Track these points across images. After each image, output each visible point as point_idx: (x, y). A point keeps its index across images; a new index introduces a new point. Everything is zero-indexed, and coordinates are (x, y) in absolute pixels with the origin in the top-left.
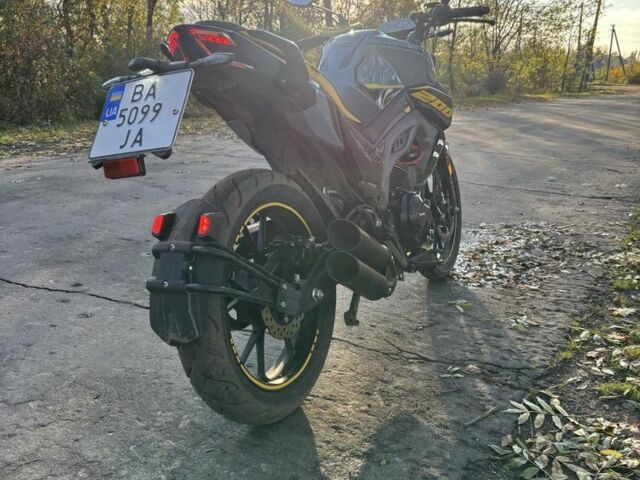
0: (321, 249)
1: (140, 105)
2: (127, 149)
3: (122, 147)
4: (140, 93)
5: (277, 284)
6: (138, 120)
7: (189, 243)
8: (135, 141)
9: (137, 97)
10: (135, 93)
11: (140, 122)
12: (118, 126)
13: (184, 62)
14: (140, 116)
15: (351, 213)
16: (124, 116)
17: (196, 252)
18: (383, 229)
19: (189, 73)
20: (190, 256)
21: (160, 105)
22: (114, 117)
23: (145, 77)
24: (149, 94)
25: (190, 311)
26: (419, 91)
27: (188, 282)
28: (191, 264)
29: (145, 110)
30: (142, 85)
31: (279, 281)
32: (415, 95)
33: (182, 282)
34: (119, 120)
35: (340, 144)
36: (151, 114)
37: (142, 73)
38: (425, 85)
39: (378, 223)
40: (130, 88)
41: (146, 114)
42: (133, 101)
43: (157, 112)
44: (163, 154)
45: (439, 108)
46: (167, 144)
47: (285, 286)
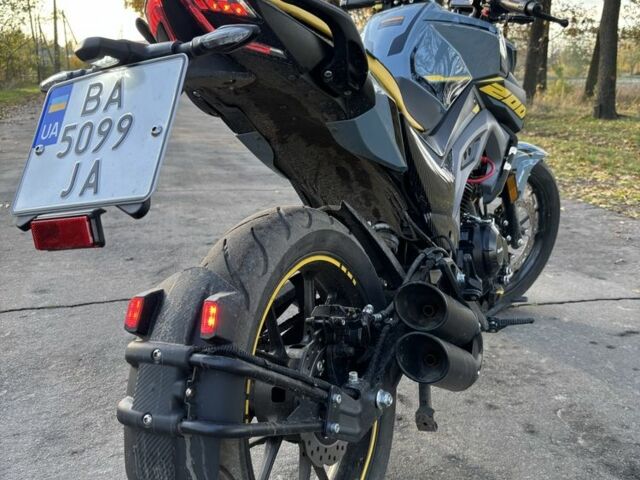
0: (382, 321)
1: (96, 119)
2: (74, 200)
3: (65, 195)
4: (97, 98)
5: (326, 395)
6: (93, 145)
7: (186, 348)
8: (87, 185)
9: (92, 106)
10: (89, 99)
11: (95, 150)
12: (61, 156)
13: (170, 44)
14: (96, 140)
15: (417, 262)
16: (70, 140)
17: (197, 364)
18: (466, 285)
19: (180, 62)
20: (187, 371)
21: (130, 118)
22: (53, 140)
23: (105, 70)
24: (111, 101)
25: (189, 463)
26: (490, 83)
27: (185, 418)
28: (190, 386)
29: (105, 128)
30: (100, 85)
31: (328, 390)
32: (485, 89)
33: (173, 418)
34: (61, 147)
35: (403, 164)
36: (115, 136)
37: (99, 63)
38: (496, 76)
39: (460, 277)
40: (81, 90)
41: (106, 135)
42: (85, 113)
43: (125, 132)
44: (135, 209)
45: (513, 107)
46: (142, 193)
47: (337, 398)
